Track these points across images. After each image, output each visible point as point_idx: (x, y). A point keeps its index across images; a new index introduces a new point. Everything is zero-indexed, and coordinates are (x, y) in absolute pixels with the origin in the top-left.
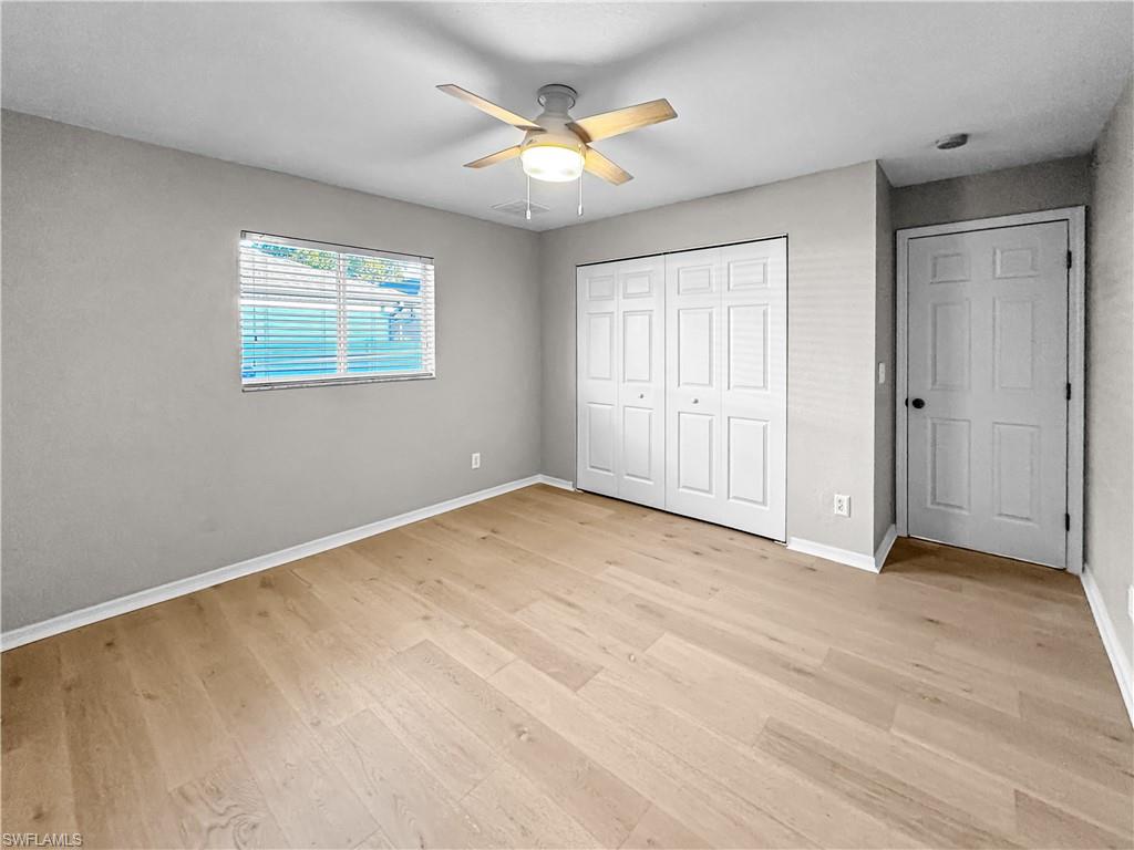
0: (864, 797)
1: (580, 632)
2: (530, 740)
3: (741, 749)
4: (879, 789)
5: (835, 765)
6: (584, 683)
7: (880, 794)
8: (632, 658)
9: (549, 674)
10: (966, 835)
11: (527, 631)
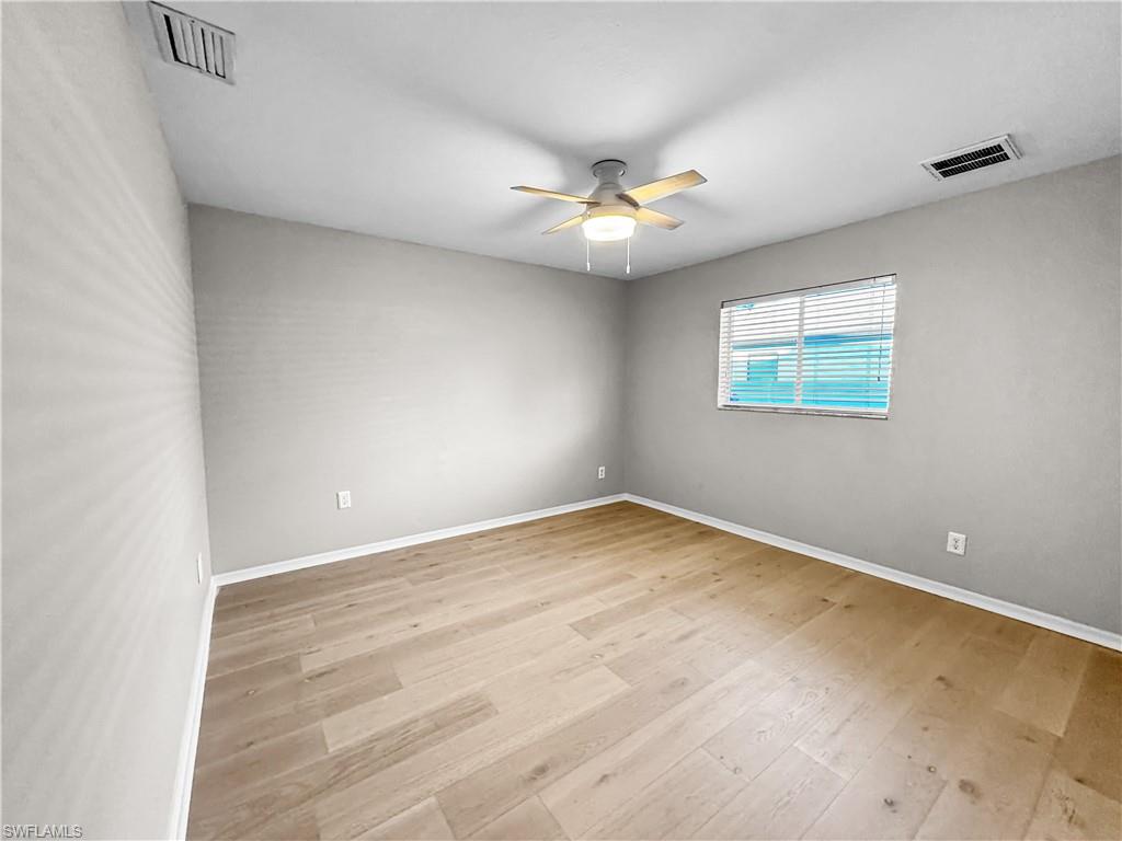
0: (409, 728)
3: (481, 683)
4: (405, 742)
5: (438, 727)
7: (404, 739)
10: (346, 768)
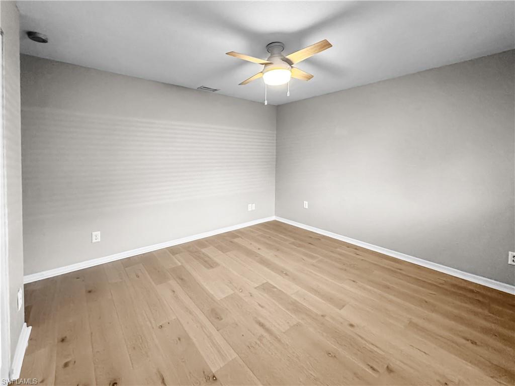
1: (260, 305)
2: (283, 272)
6: (263, 284)
8: (241, 291)
9: (276, 288)
11: (288, 309)
